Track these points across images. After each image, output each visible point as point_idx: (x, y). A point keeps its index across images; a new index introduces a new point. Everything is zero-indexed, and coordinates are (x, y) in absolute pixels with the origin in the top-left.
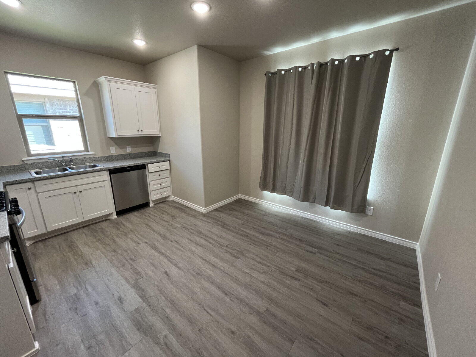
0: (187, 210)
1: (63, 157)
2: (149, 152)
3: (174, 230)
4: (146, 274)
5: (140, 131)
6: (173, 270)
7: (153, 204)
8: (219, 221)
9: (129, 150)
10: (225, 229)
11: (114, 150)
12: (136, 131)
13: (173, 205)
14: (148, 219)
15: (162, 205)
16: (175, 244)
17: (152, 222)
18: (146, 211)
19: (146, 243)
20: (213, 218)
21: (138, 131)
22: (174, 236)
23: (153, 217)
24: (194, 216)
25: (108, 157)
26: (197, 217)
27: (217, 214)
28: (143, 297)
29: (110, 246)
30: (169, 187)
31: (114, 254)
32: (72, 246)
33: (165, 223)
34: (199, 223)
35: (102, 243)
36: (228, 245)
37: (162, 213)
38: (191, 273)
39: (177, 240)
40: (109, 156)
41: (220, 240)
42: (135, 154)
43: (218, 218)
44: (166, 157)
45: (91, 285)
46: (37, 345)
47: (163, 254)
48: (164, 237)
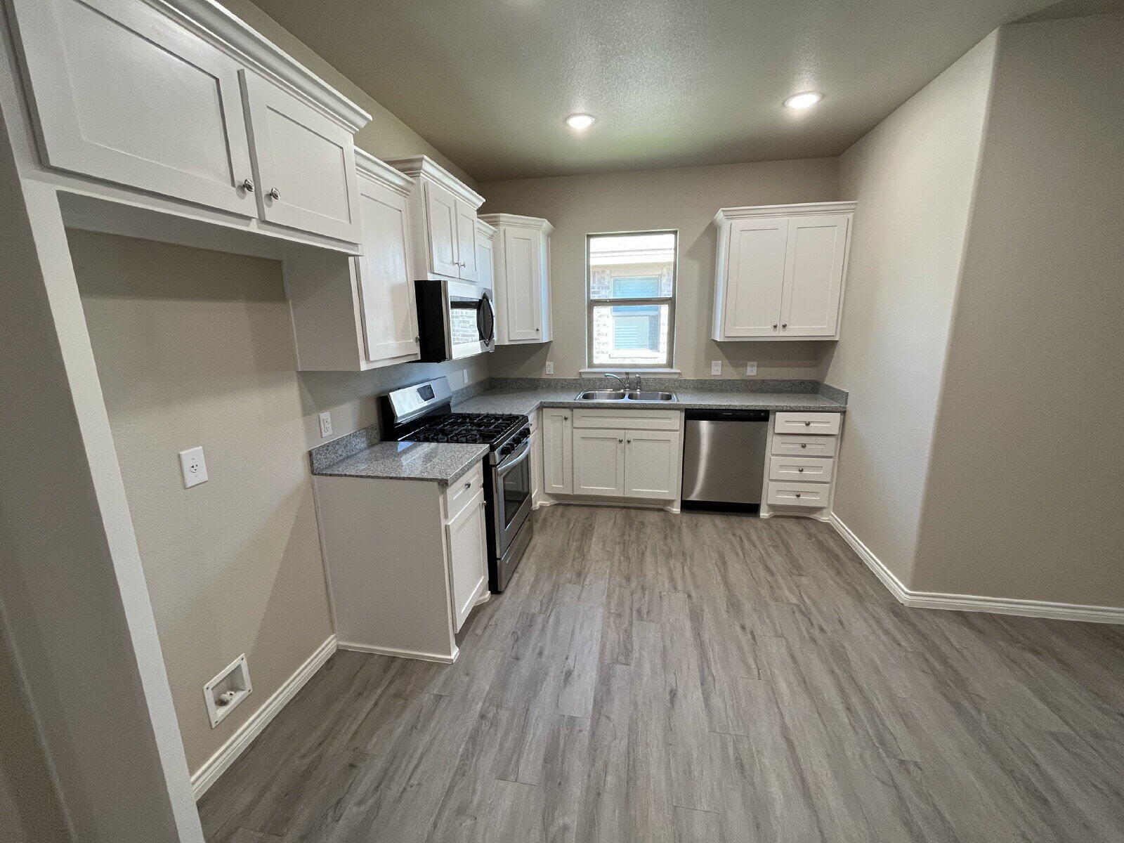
0: (851, 567)
1: (627, 373)
2: (803, 382)
3: (772, 603)
4: (639, 664)
5: (780, 327)
6: (692, 699)
7: (768, 513)
8: (944, 661)
9: (752, 371)
10: (945, 702)
11: (720, 368)
12: (770, 327)
13: (820, 537)
14: (732, 545)
15: (790, 525)
16: (745, 640)
17: (737, 555)
18: (744, 524)
19: (689, 596)
20: (923, 637)
21: (775, 327)
22: (760, 618)
23: (747, 544)
24: (859, 597)
25: (703, 382)
26: (869, 606)
27: (956, 634)
28: (598, 705)
29: (629, 563)
30: (828, 483)
31: (624, 581)
32: (587, 532)
33: (762, 573)
34: (859, 627)
35: (624, 552)
36: (916, 764)
37: (776, 547)
38: (724, 747)
39: (758, 632)
40: (706, 381)
41: (894, 725)
42: (763, 381)
43: (945, 648)
44: (838, 402)
45: (558, 615)
46: (455, 653)
47: (701, 645)
48: (734, 606)
